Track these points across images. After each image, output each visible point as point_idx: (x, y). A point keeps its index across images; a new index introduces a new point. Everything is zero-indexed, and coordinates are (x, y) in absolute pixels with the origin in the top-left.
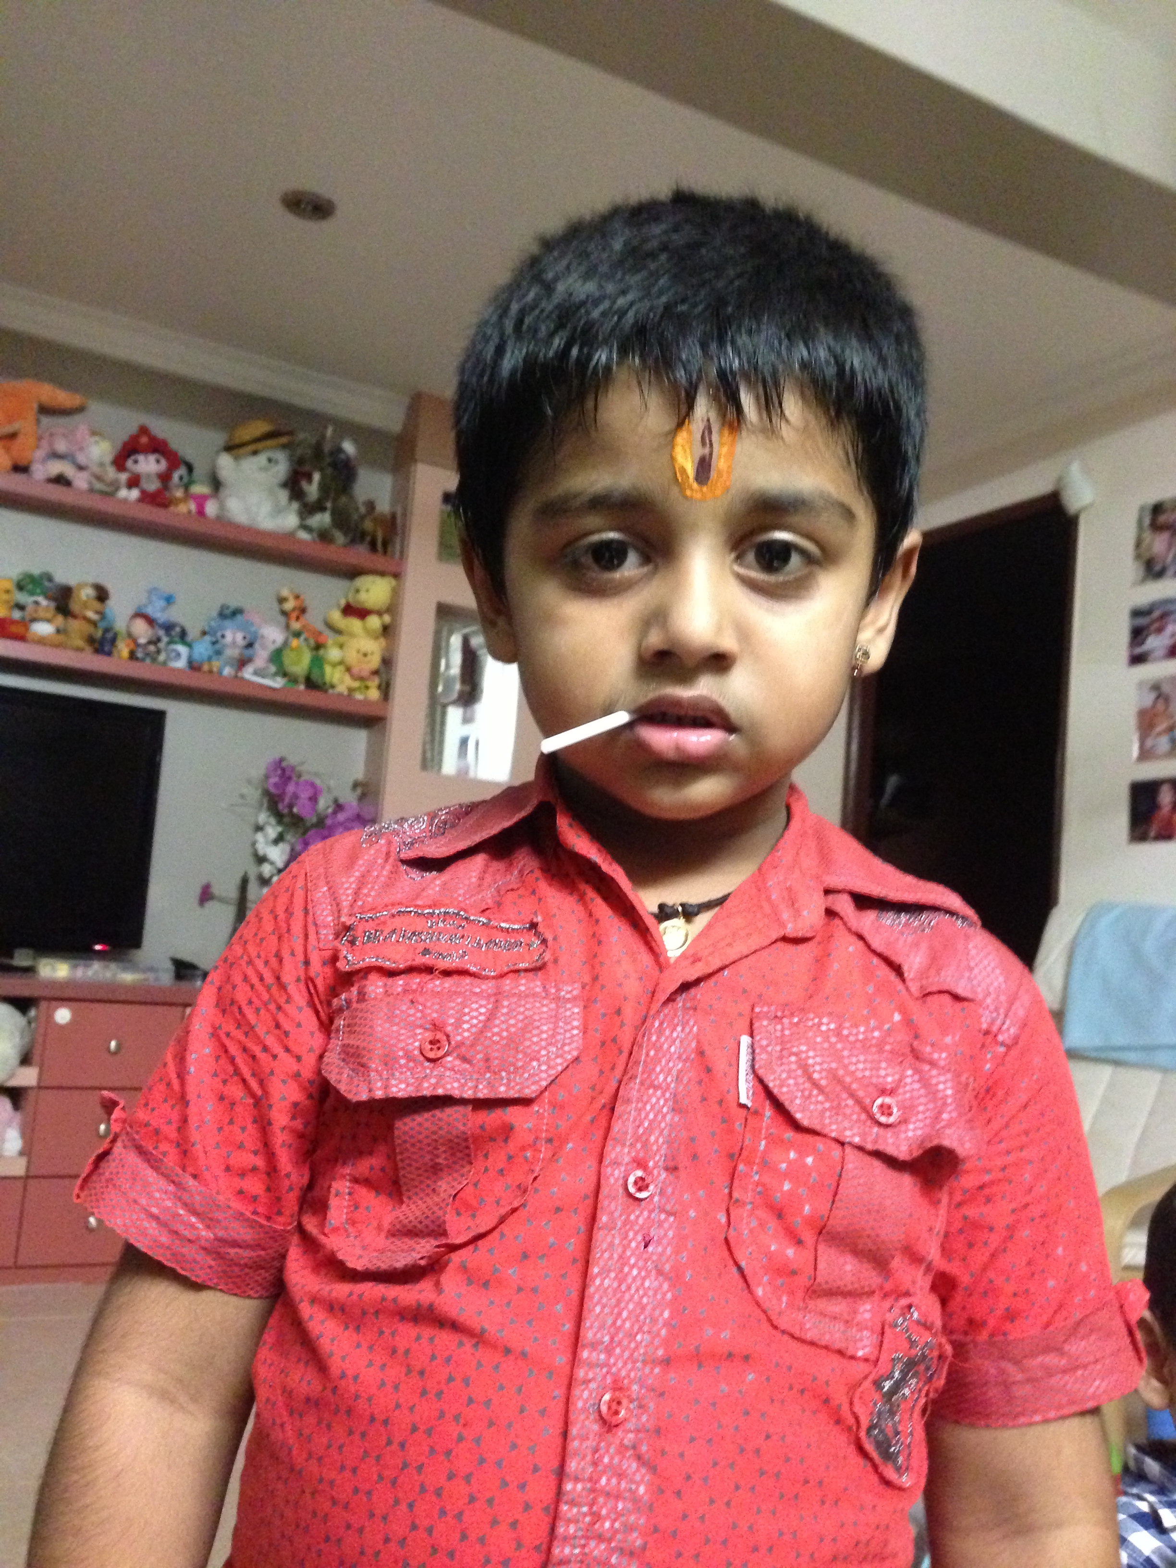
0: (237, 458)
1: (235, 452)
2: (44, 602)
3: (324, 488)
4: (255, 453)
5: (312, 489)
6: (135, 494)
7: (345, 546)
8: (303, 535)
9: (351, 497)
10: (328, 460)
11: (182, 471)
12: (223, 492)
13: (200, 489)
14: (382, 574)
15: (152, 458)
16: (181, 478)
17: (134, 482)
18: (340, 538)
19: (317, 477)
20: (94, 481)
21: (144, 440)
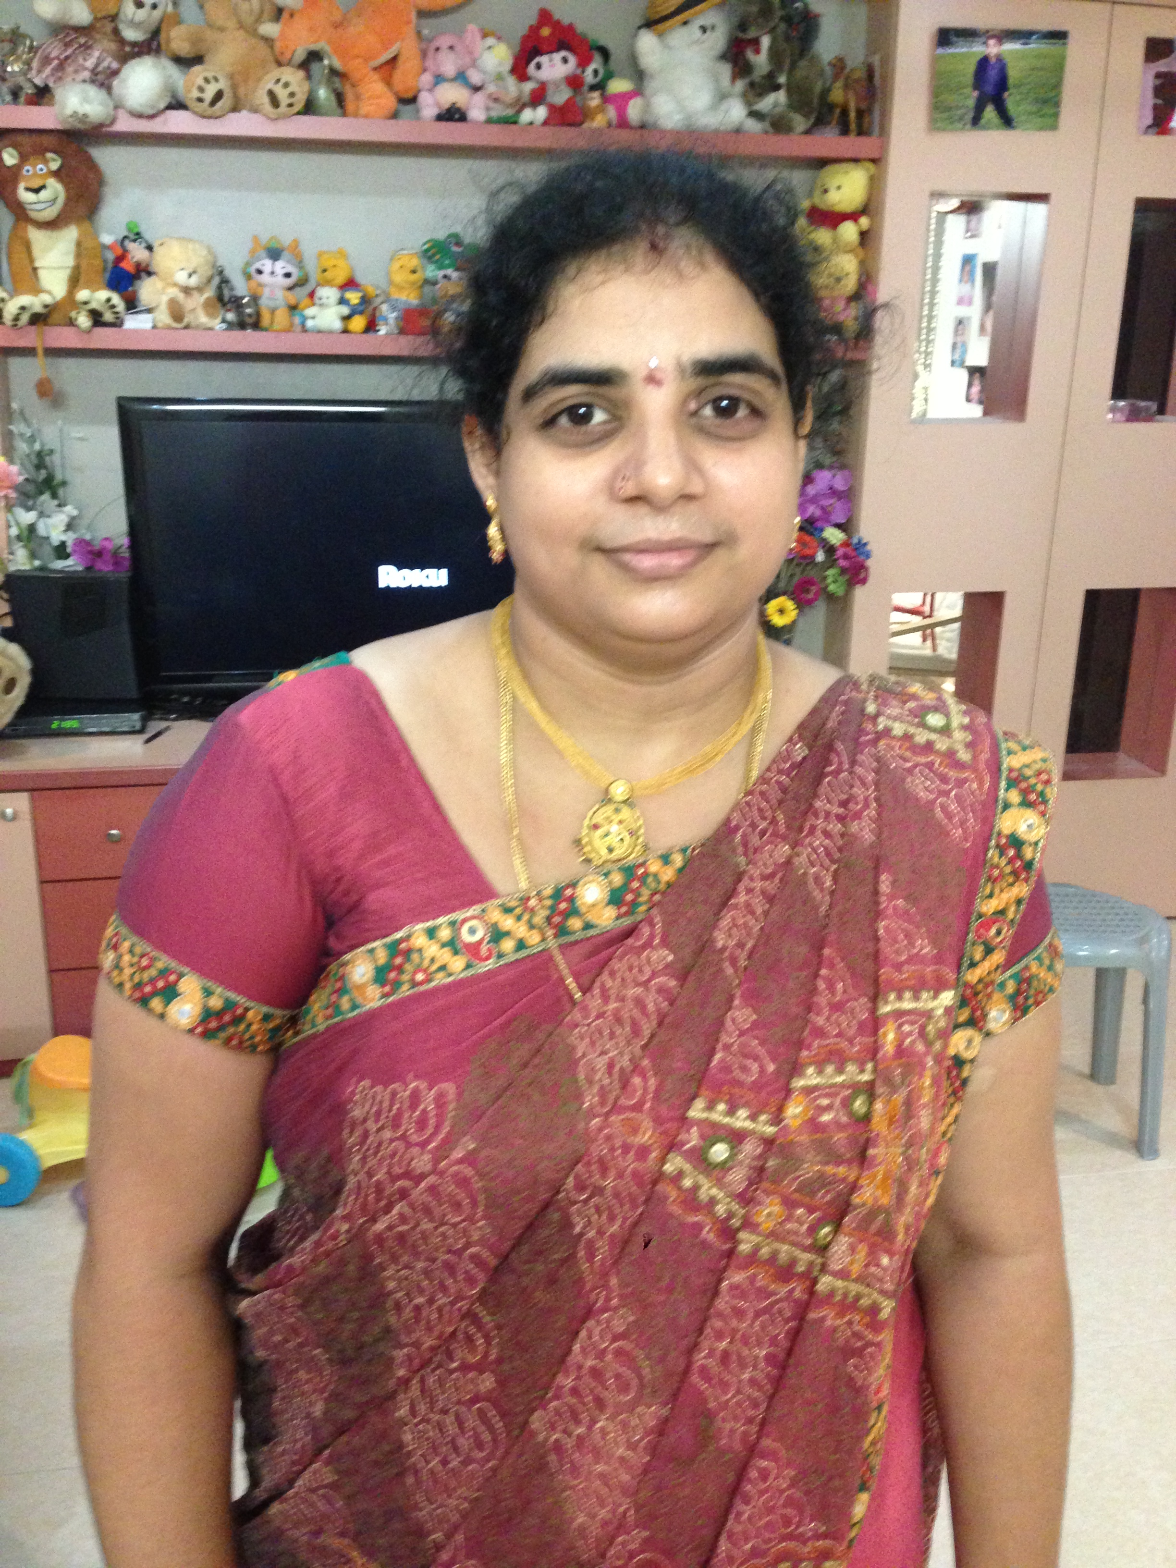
0: (660, 35)
1: (660, 27)
2: (455, 275)
3: (775, 55)
4: (685, 23)
5: (761, 60)
6: (541, 113)
7: (808, 132)
8: (753, 126)
9: (815, 60)
10: (779, 13)
11: (596, 64)
12: (651, 86)
13: (618, 86)
14: (856, 161)
15: (557, 57)
16: (596, 72)
17: (537, 98)
18: (800, 123)
19: (766, 42)
20: (492, 104)
21: (546, 32)
